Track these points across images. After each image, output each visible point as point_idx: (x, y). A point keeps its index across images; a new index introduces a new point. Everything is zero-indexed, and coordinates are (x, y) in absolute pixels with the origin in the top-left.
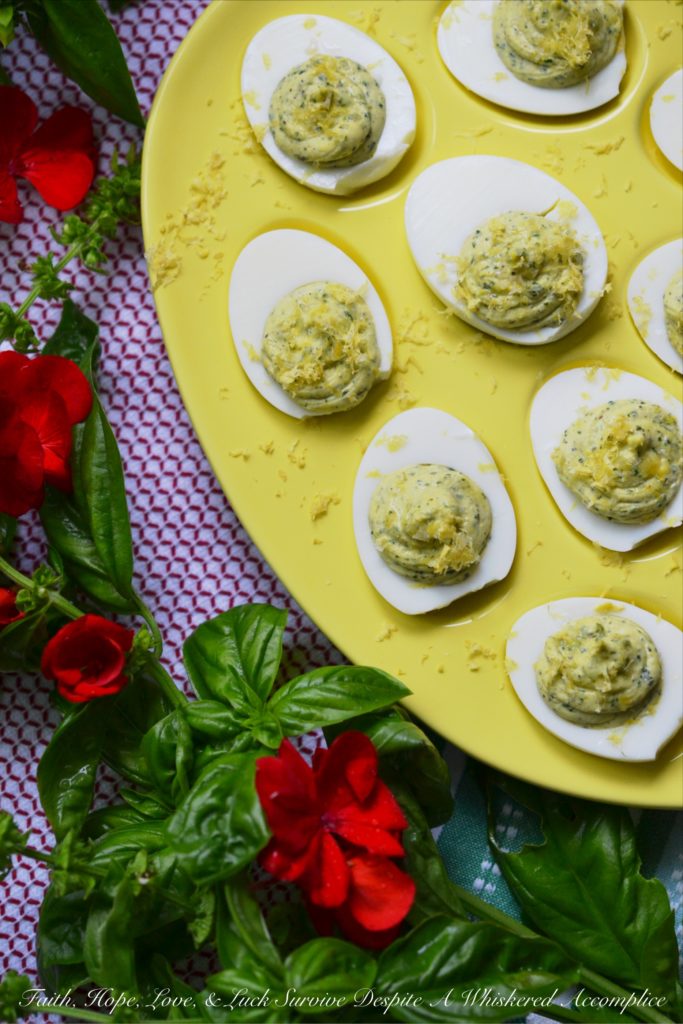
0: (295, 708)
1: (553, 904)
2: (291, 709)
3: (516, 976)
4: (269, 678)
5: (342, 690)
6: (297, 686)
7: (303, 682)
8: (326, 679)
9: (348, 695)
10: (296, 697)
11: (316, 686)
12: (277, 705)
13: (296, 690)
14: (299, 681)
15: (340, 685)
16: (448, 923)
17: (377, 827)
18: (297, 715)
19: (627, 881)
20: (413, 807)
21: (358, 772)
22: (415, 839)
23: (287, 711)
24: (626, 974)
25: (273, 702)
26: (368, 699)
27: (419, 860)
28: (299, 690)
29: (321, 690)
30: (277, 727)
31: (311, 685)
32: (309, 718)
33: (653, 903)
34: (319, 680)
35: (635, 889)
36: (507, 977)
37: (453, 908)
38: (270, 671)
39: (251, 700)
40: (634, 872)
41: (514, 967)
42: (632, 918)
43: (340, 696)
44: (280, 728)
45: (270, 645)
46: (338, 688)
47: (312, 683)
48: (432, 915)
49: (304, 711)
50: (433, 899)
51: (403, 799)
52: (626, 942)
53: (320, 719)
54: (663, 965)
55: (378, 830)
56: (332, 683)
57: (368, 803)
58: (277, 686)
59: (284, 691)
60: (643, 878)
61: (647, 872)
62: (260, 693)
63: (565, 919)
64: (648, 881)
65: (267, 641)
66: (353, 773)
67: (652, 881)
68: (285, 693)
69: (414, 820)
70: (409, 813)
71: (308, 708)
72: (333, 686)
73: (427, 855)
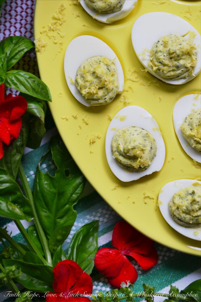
0: (13, 79)
1: (43, 195)
2: (12, 78)
3: (13, 205)
4: (12, 64)
5: (31, 84)
6: (20, 73)
7: (22, 73)
8: (30, 78)
9: (32, 87)
10: (16, 75)
11: (24, 77)
12: (9, 73)
13: (19, 74)
14: (22, 72)
15: (32, 82)
16: (6, 174)
17: (8, 131)
18: (12, 81)
19: (67, 206)
20: (25, 135)
21: (16, 111)
22: (18, 144)
23: (11, 77)
24: (48, 232)
25: (9, 72)
26: (37, 92)
27: (15, 151)
28: (19, 75)
29: (25, 79)
30: (4, 79)
31: (24, 75)
32: (15, 84)
33: (71, 218)
34: (28, 77)
35: (68, 210)
36: (9, 203)
37: (14, 173)
38: (14, 62)
39: (3, 67)
40: (71, 205)
41: (14, 202)
42: (61, 217)
43: (29, 85)
44: (5, 80)
45: (20, 53)
46: (30, 83)
47: (25, 76)
48: (5, 169)
49: (15, 81)
50: (9, 165)
51: (24, 130)
52: (55, 223)
53: (18, 87)
54: (59, 237)
55: (8, 132)
56: (30, 80)
57: (13, 122)
58: (13, 68)
59: (15, 71)
60: (73, 209)
61: (75, 208)
62: (8, 67)
63: (43, 202)
64: (73, 210)
65: (19, 51)
66: (15, 110)
67: (75, 211)
68: (15, 72)
69: (23, 139)
70: (23, 135)
71: (17, 81)
72: (29, 81)
73: (18, 152)
